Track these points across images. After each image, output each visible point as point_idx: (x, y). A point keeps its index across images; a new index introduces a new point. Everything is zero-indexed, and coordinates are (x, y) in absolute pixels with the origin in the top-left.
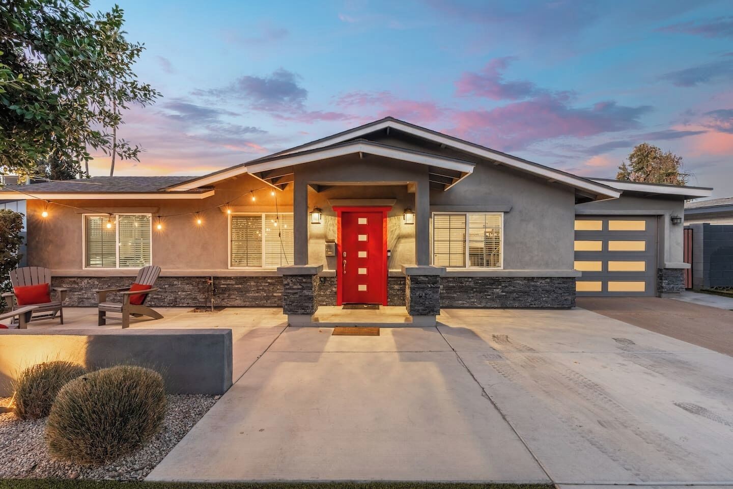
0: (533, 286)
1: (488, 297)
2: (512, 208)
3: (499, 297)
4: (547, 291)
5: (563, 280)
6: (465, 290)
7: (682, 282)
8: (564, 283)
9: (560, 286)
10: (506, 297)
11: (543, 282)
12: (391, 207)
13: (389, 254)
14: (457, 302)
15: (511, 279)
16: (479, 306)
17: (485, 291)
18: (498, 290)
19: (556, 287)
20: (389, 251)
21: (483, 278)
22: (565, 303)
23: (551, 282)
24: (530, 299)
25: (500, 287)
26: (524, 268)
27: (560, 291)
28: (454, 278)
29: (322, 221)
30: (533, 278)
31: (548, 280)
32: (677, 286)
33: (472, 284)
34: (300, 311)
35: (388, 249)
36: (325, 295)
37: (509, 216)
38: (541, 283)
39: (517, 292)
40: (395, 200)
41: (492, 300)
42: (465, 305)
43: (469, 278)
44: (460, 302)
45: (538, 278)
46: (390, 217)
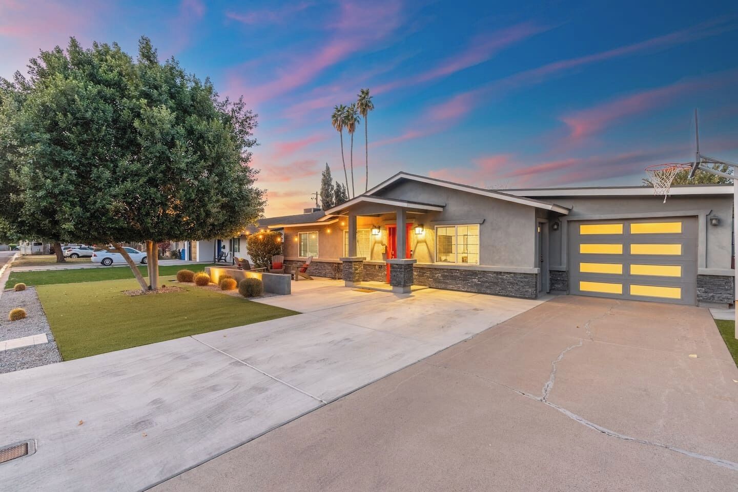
0: (501, 279)
1: (469, 284)
2: (484, 220)
3: (477, 285)
4: (511, 283)
5: (524, 275)
6: (454, 278)
7: (729, 292)
8: (525, 278)
9: (522, 280)
10: (481, 286)
11: (508, 276)
12: (412, 223)
13: (412, 253)
14: (449, 286)
15: (484, 273)
16: (463, 290)
17: (467, 280)
18: (475, 280)
19: (518, 281)
20: (412, 251)
21: (465, 271)
22: (526, 293)
23: (515, 276)
24: (498, 289)
25: (477, 277)
26: (494, 265)
27: (522, 284)
28: (447, 269)
29: (380, 234)
30: (501, 272)
31: (512, 275)
32: (720, 295)
33: (458, 274)
34: (348, 279)
35: (411, 250)
36: (381, 276)
37: (483, 226)
38: (507, 277)
39: (489, 283)
40: (414, 219)
41: (472, 286)
42: (454, 289)
43: (456, 270)
44: (451, 286)
45: (505, 273)
46: (412, 230)
